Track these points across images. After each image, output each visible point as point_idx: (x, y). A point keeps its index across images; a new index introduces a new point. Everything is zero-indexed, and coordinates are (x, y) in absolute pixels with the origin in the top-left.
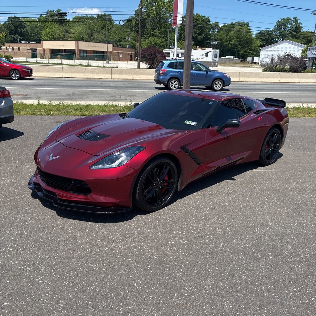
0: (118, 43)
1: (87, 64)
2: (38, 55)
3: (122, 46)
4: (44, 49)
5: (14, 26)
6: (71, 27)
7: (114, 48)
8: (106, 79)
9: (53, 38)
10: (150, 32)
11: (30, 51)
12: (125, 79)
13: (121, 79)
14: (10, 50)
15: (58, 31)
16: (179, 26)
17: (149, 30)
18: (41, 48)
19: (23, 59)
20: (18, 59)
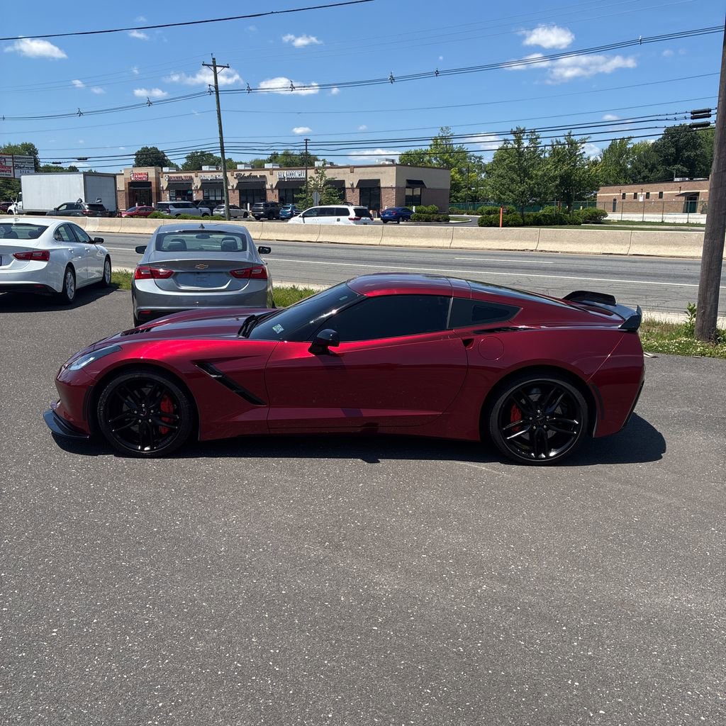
2: (699, 207)
5: (676, 146)
11: (683, 199)
14: (641, 199)
19: (636, 217)
20: (628, 216)
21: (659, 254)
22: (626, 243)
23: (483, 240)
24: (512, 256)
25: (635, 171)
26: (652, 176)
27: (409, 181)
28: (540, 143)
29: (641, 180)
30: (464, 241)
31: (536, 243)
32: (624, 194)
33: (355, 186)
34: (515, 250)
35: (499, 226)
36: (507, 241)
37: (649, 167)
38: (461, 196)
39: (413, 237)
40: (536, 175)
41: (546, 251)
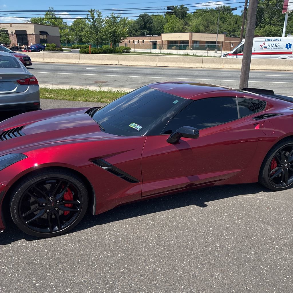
0: (232, 33)
1: (192, 54)
2: (158, 47)
3: (235, 36)
4: (163, 41)
5: (144, 22)
6: (191, 20)
7: (226, 38)
8: (196, 68)
9: (173, 31)
10: (268, 20)
11: (151, 43)
12: (215, 68)
13: (211, 68)
14: (136, 43)
15: (178, 25)
16: (290, 12)
17: (266, 19)
18: (160, 40)
19: (140, 50)
20: (137, 50)
21: (169, 66)
22: (155, 61)
23: (94, 60)
24: (105, 67)
25: (130, 31)
26: (137, 34)
27: (40, 32)
28: (102, 16)
29: (133, 35)
30: (85, 60)
31: (118, 61)
32: (129, 41)
33: (14, 33)
34: (109, 64)
35: (89, 54)
36: (105, 60)
37: (135, 30)
38: (62, 40)
39: (60, 58)
40: (103, 31)
41: (122, 65)
